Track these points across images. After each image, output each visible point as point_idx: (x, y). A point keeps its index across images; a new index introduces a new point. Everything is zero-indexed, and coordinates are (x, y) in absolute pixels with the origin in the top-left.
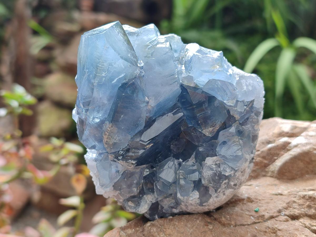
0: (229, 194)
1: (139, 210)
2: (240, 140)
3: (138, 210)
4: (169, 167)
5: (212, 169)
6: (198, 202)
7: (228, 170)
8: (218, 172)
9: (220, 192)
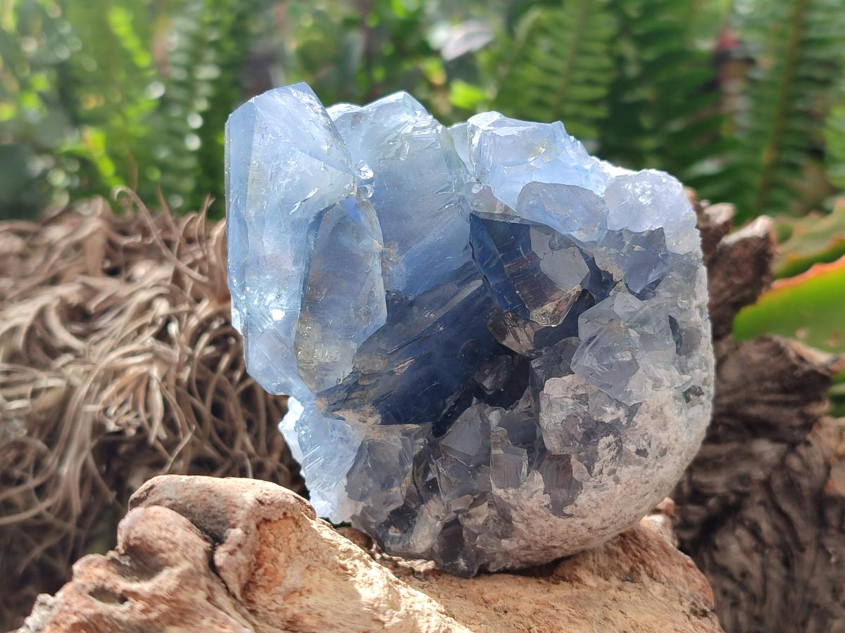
0: (631, 481)
1: (411, 543)
2: (631, 330)
3: (409, 543)
5: (564, 408)
6: (545, 503)
7: (610, 409)
8: (583, 415)
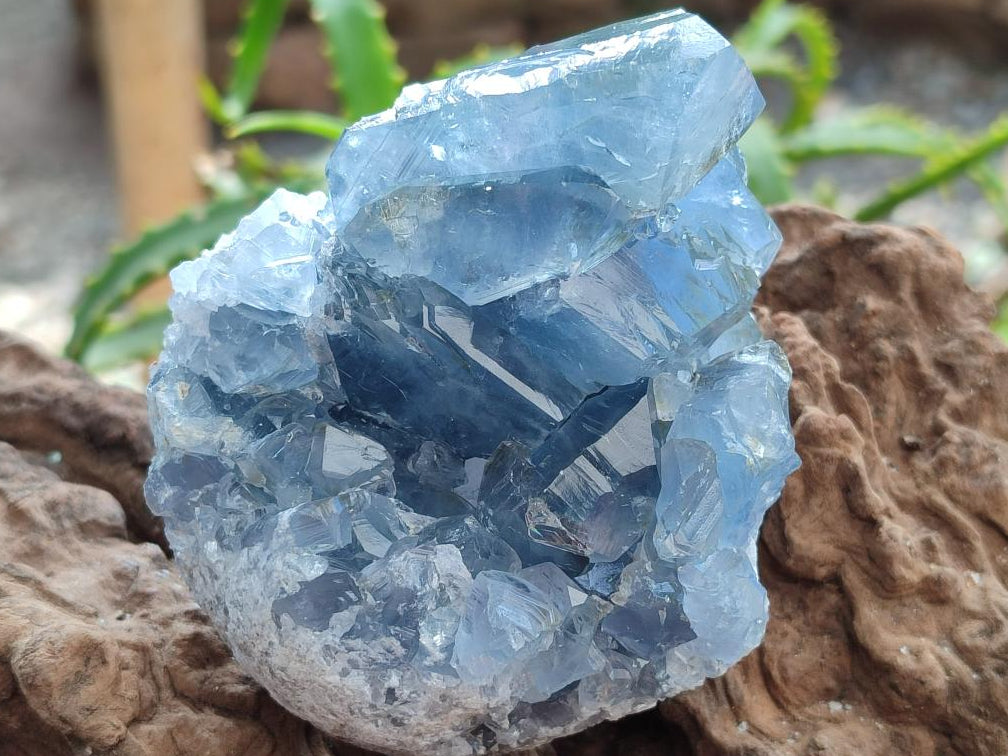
0: (348, 692)
2: (551, 636)
4: (366, 449)
5: (424, 577)
6: (286, 588)
7: (438, 639)
8: (420, 607)
9: (350, 650)
